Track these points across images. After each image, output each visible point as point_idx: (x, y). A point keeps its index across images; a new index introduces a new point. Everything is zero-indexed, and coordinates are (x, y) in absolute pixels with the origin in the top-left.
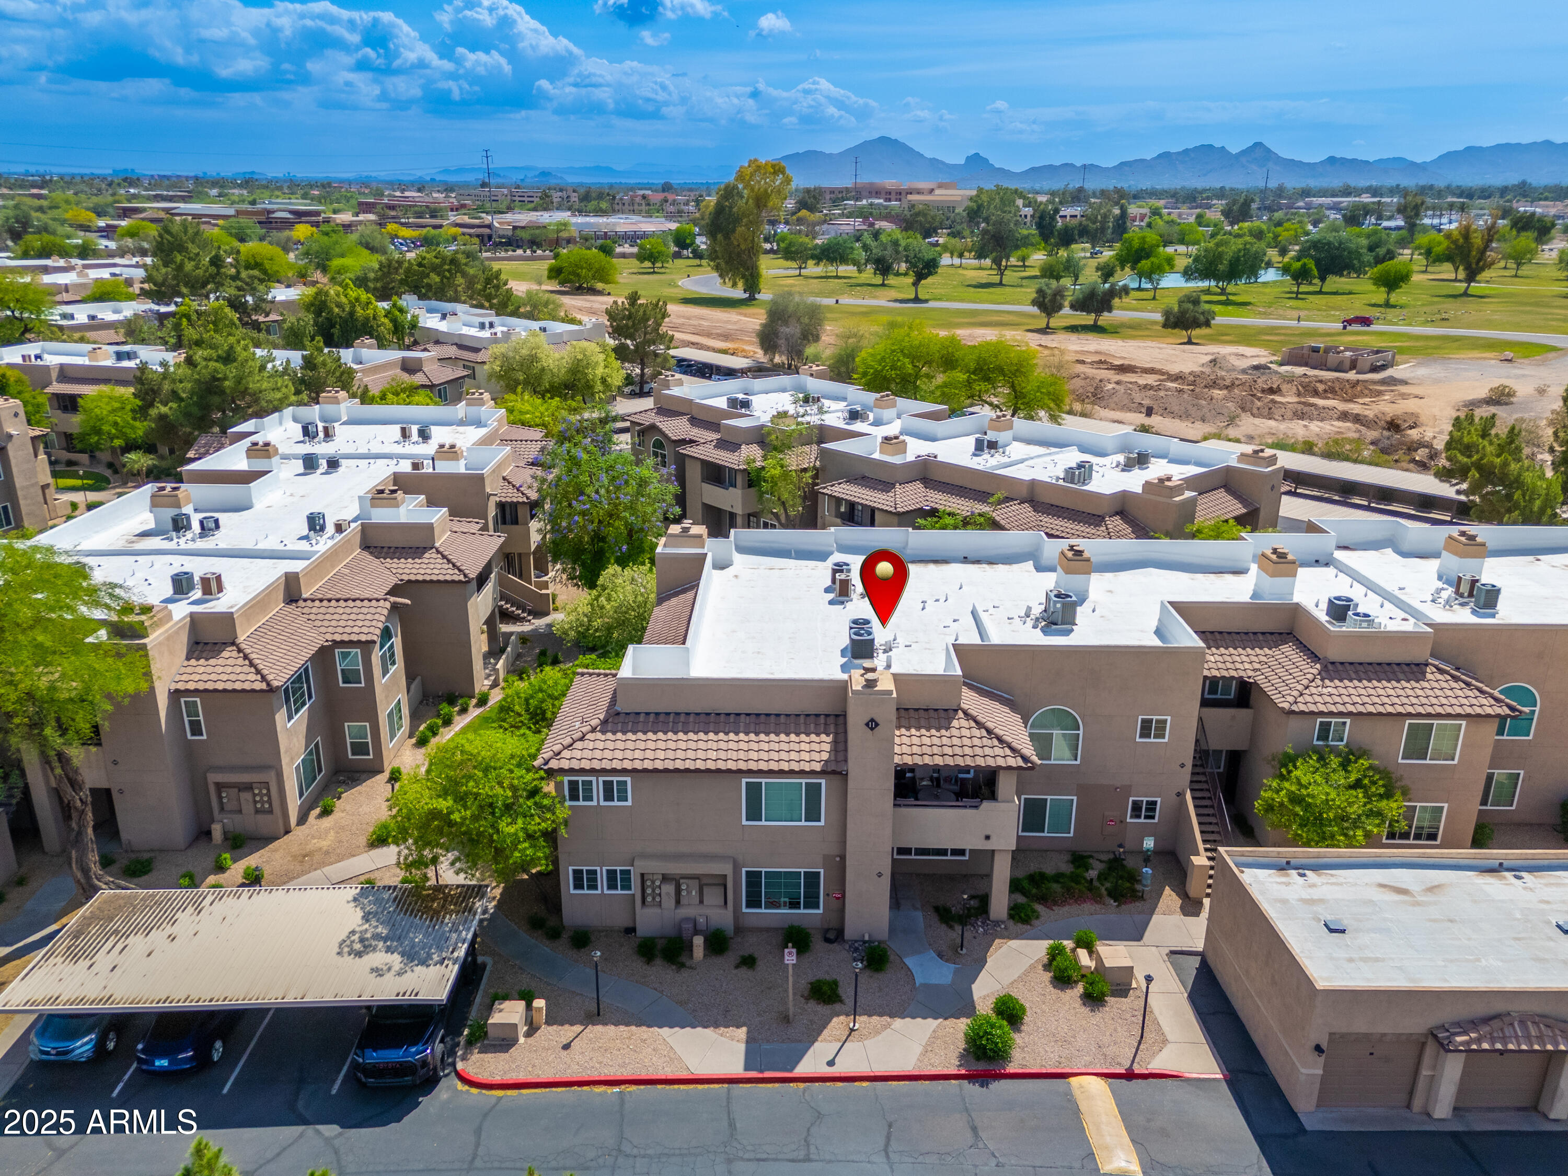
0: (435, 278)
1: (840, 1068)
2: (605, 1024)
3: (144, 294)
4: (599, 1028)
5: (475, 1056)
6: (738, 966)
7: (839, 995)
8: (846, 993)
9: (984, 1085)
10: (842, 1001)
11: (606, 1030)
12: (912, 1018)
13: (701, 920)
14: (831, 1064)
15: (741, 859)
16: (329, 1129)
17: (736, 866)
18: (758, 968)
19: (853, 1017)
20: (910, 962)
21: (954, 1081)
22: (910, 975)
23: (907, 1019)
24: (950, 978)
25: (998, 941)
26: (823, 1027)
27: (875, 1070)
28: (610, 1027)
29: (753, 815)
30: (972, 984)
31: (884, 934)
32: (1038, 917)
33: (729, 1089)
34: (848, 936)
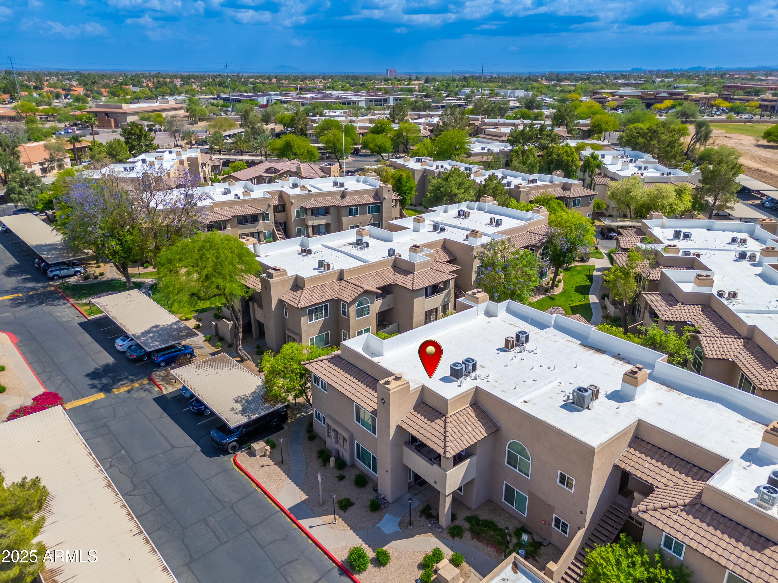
0: (641, 140)
1: (310, 531)
2: (279, 467)
3: (508, 141)
4: (277, 467)
5: (244, 453)
6: (337, 477)
7: (347, 509)
8: (351, 510)
9: (341, 574)
10: (345, 511)
11: (277, 469)
12: (357, 535)
13: (341, 453)
14: (311, 527)
15: (354, 435)
16: (198, 448)
17: (352, 437)
18: (341, 482)
19: (341, 519)
20: (387, 516)
21: (334, 565)
22: (380, 521)
23: (355, 534)
24: (391, 532)
25: (430, 534)
26: (327, 515)
27: (318, 540)
28: (280, 469)
29: (358, 419)
30: (395, 540)
31: (389, 498)
32: (461, 538)
33: (278, 511)
34: (379, 491)
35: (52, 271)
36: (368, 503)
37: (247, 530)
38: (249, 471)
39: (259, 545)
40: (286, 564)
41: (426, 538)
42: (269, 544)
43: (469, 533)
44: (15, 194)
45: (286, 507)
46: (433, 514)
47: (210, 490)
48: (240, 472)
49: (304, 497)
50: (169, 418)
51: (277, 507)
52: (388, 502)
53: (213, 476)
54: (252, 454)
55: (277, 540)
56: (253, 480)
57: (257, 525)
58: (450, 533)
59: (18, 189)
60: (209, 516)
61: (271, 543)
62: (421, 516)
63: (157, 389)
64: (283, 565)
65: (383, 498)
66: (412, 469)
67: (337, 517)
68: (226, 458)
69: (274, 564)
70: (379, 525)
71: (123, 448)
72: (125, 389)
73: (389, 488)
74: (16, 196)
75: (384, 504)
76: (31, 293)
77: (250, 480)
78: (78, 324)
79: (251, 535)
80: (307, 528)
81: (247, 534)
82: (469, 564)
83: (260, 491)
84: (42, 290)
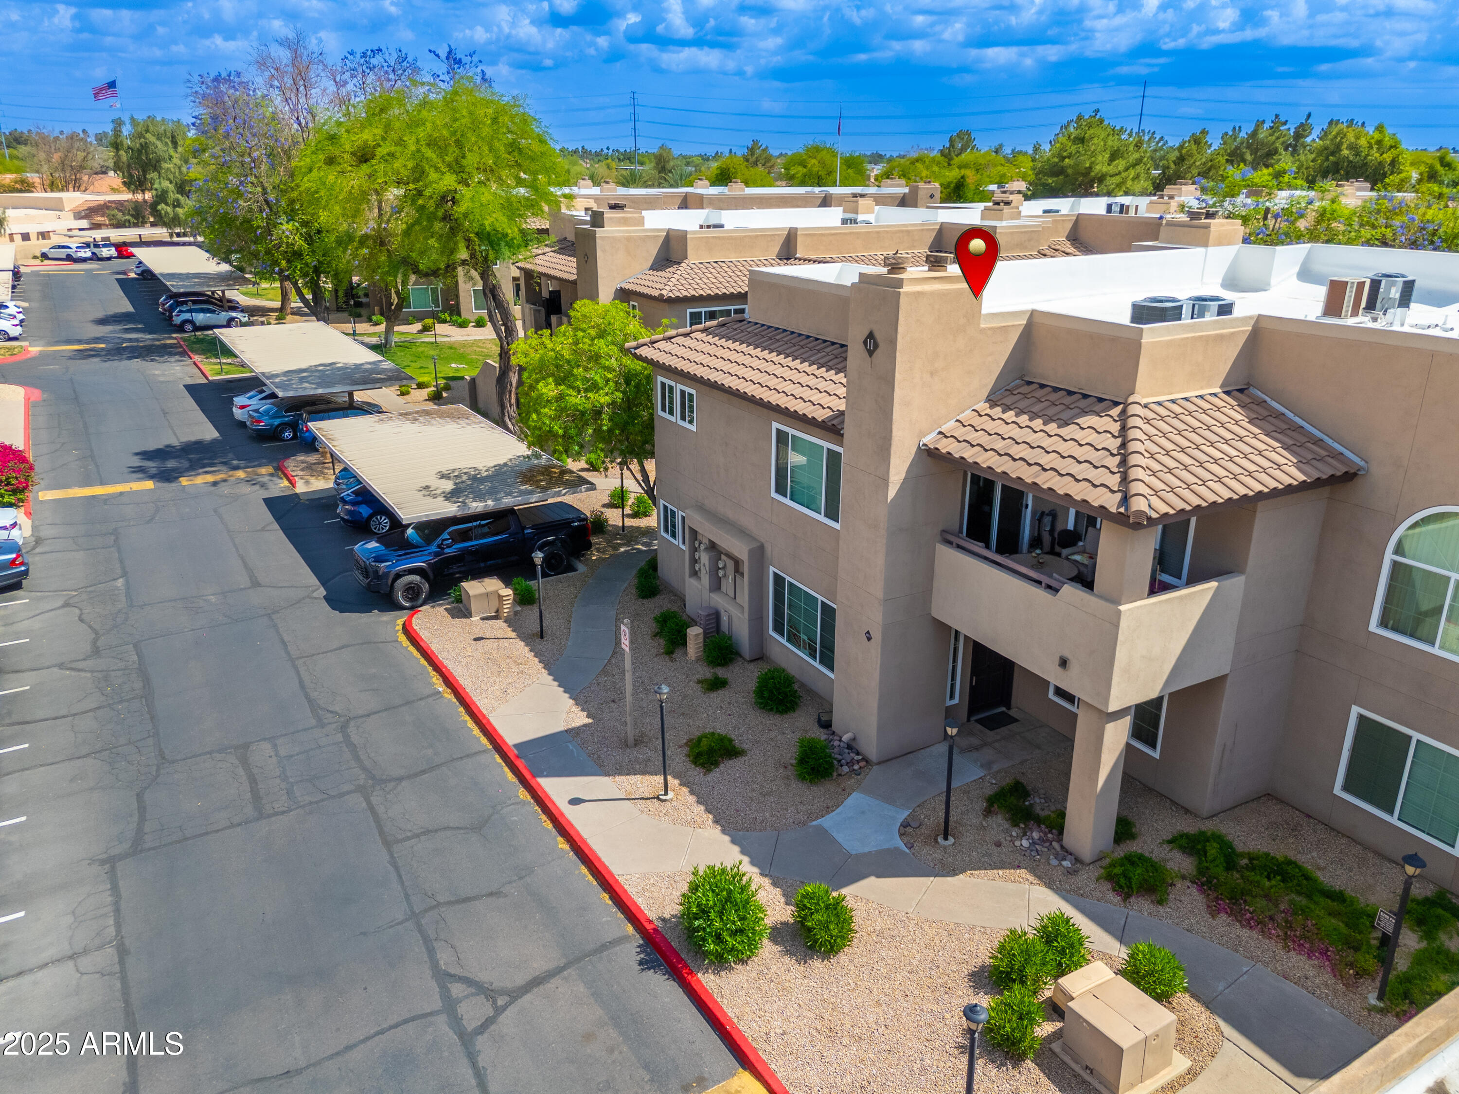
1: (571, 813)
5: (442, 609)
6: (699, 682)
7: (716, 764)
8: (729, 769)
9: (645, 964)
10: (709, 771)
11: (521, 648)
12: (734, 842)
13: (724, 618)
14: (575, 802)
15: (768, 549)
16: (322, 592)
17: (759, 554)
18: (713, 695)
19: (685, 790)
20: (856, 800)
21: (630, 929)
22: (828, 810)
23: (727, 838)
24: (866, 850)
25: (1023, 872)
26: (644, 773)
27: (590, 842)
28: (527, 649)
29: (781, 489)
30: (878, 876)
31: (871, 747)
32: (1160, 902)
33: (485, 751)
34: (835, 727)
35: (180, 311)
36: (791, 754)
37: (360, 789)
38: (435, 647)
39: (381, 833)
40: (450, 903)
41: (1011, 886)
42: (417, 836)
43: (1194, 890)
44: (167, 204)
45: (512, 737)
46: (1038, 810)
47: (301, 681)
48: (412, 649)
49: (580, 719)
50: (281, 533)
51: (484, 740)
52: (866, 760)
53: (331, 651)
54: (461, 610)
55: (447, 828)
56: (438, 668)
57: (400, 779)
58: (1110, 878)
59: (173, 195)
60: (265, 739)
61: (427, 832)
62: (988, 812)
63: (286, 483)
64: (439, 905)
65: (849, 747)
66: (964, 631)
67: (673, 782)
68: (387, 617)
69: (407, 897)
70: (827, 822)
71: (124, 574)
72: (210, 478)
73: (873, 703)
74: (169, 209)
75: (850, 764)
76: (124, 345)
77: (430, 669)
78: (184, 386)
79: (369, 803)
80: (561, 802)
81: (357, 801)
82: (1207, 1005)
83: (449, 696)
84: (148, 343)
